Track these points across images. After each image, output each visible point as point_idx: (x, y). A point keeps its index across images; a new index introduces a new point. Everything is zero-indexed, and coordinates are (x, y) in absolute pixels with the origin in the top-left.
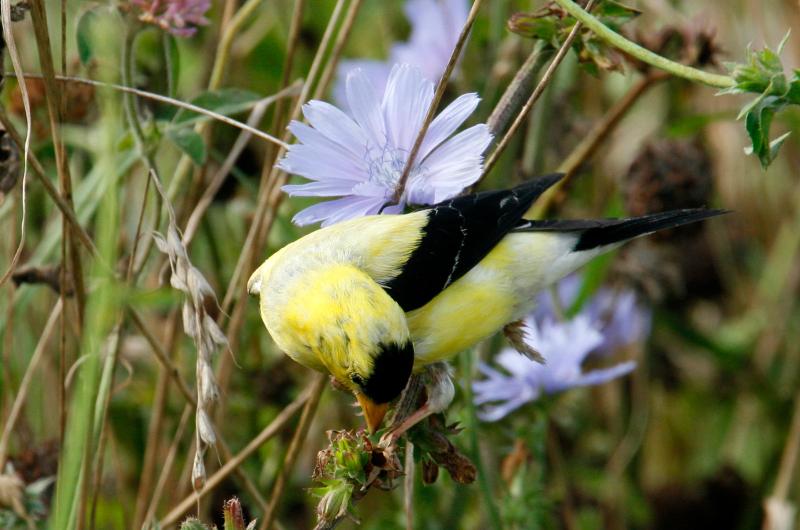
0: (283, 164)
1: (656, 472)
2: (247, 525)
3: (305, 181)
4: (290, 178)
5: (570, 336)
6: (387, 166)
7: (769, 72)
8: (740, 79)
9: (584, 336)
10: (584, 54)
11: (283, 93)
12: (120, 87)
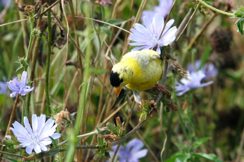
0: (130, 38)
1: (220, 107)
2: (122, 123)
3: (135, 42)
4: (131, 42)
5: (198, 75)
6: (154, 38)
7: (243, 12)
8: (236, 14)
9: (201, 75)
10: (201, 11)
11: (129, 20)
12: (90, 19)
